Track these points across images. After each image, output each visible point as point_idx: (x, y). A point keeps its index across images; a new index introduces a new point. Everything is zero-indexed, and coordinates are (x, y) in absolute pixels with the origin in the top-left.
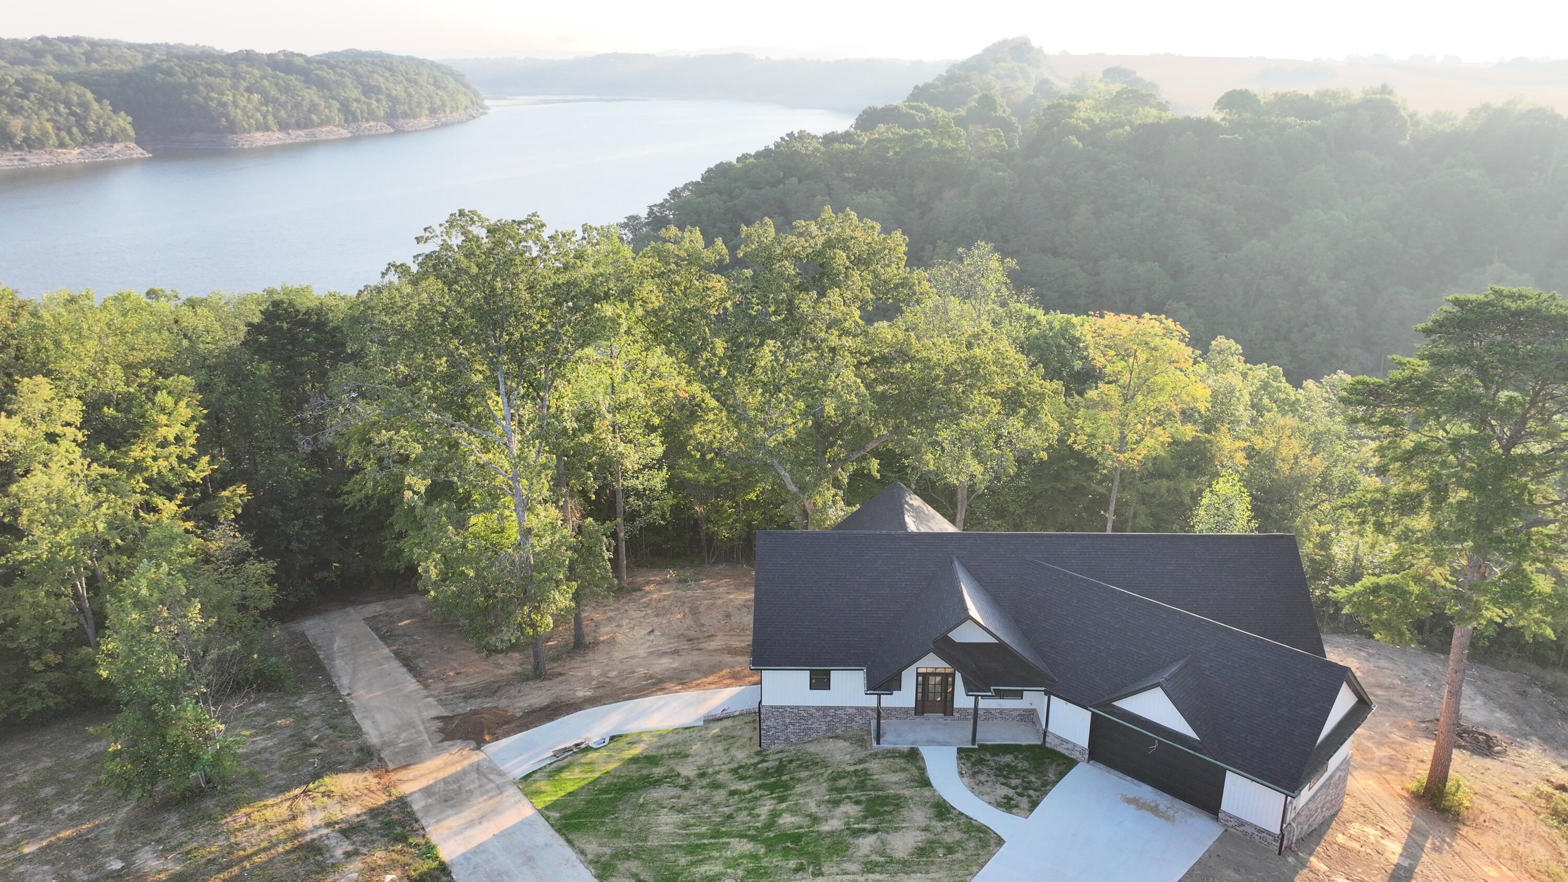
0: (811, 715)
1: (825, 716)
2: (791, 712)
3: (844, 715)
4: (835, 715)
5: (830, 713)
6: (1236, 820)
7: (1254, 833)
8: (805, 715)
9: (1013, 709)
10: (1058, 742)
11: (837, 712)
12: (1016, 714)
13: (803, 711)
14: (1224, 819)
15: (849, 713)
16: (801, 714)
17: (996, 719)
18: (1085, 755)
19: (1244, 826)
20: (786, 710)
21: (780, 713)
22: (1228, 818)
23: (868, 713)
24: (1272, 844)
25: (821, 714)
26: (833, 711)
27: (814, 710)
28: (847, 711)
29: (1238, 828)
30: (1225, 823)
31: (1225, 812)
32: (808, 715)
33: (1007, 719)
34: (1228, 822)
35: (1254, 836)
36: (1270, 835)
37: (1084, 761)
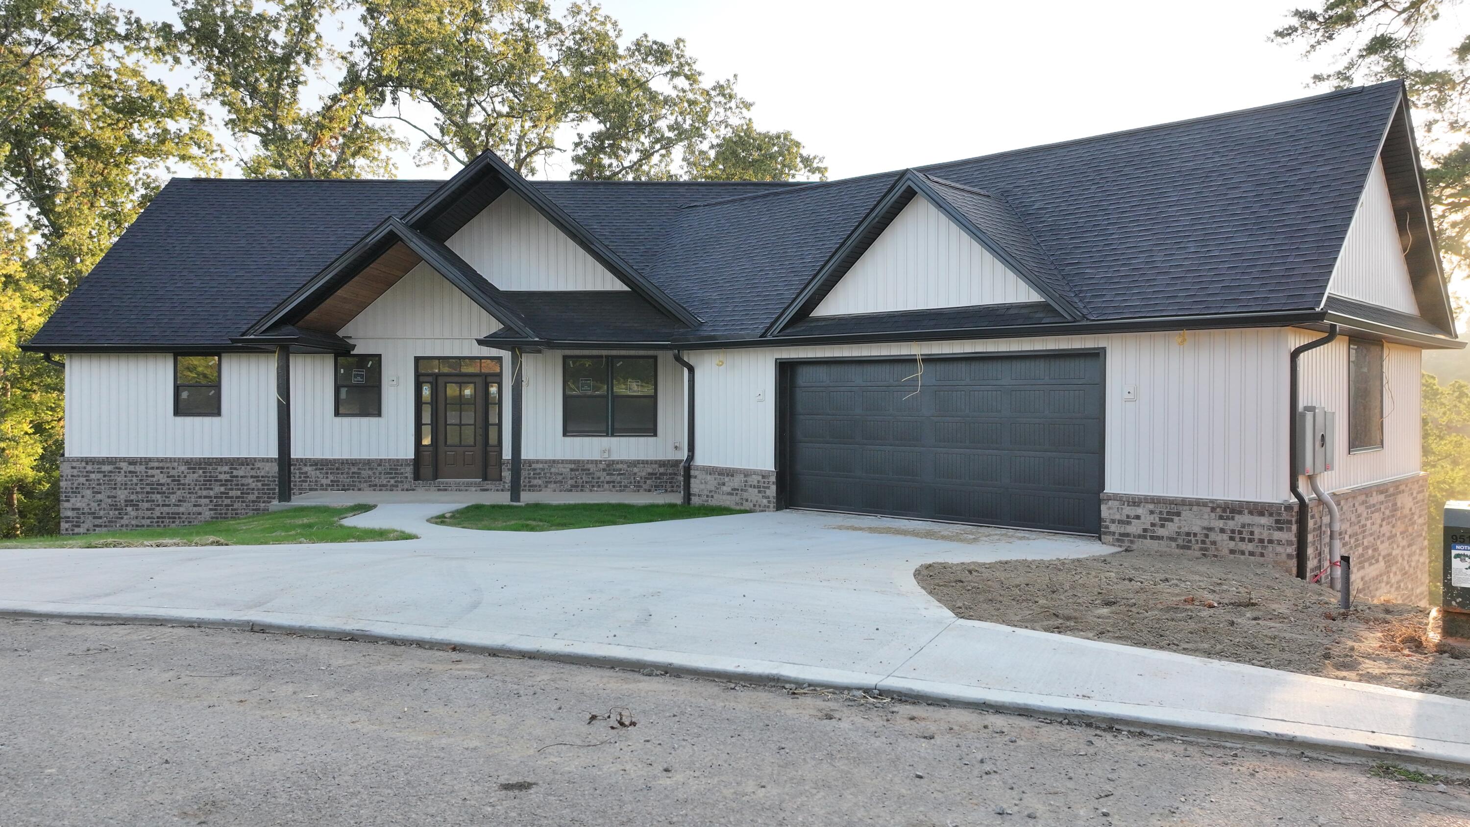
0: (176, 480)
1: (208, 482)
2: (130, 472)
3: (250, 481)
4: (232, 481)
5: (220, 473)
6: (1151, 507)
7: (1210, 529)
8: (163, 479)
9: (634, 461)
10: (715, 483)
11: (235, 473)
12: (644, 474)
13: (159, 471)
14: (1117, 517)
15: (262, 474)
16: (153, 476)
17: (599, 486)
18: (768, 488)
19: (1178, 514)
20: (117, 468)
21: (105, 476)
22: (1128, 510)
23: (306, 473)
24: (1271, 541)
25: (200, 476)
26: (226, 468)
27: (183, 468)
28: (259, 469)
29: (1160, 532)
30: (1122, 531)
31: (1116, 497)
32: (169, 480)
33: (625, 486)
34: (1129, 523)
35: (1213, 536)
36: (1261, 514)
37: (768, 507)
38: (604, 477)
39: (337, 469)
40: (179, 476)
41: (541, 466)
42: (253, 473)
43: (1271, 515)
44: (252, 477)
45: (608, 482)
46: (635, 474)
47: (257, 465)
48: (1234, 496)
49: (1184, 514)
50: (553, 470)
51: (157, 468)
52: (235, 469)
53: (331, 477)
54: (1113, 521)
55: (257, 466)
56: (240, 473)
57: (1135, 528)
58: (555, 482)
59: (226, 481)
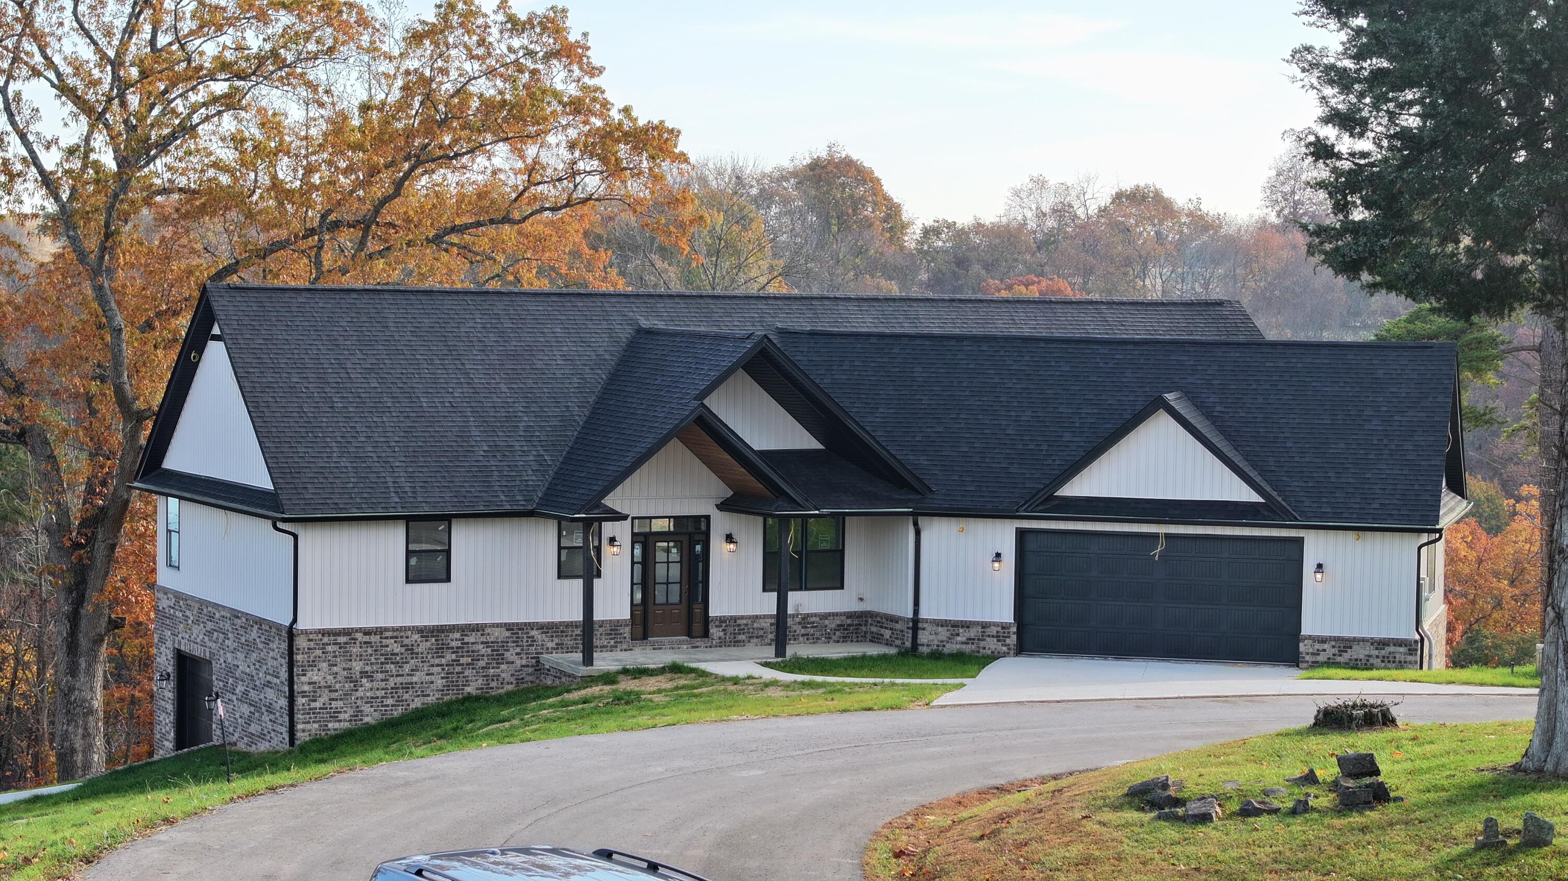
0: (410, 649)
1: (440, 650)
2: (365, 643)
3: (481, 647)
4: (463, 648)
5: (452, 640)
6: (1333, 643)
7: (1370, 656)
8: (397, 649)
9: (826, 613)
10: (948, 634)
11: (466, 639)
12: (834, 626)
13: (393, 641)
14: (1311, 651)
15: (492, 639)
16: (387, 646)
17: (795, 639)
18: (1009, 637)
19: (1351, 648)
20: (353, 639)
21: (340, 648)
22: (1318, 646)
23: (533, 637)
24: (1405, 662)
25: (432, 644)
26: (457, 635)
27: (416, 637)
28: (489, 634)
29: (1339, 659)
30: (1314, 659)
31: (1310, 637)
32: (403, 650)
33: (818, 639)
34: (1318, 654)
35: (1371, 661)
36: (1400, 646)
37: (1008, 653)
38: (800, 630)
39: (562, 632)
40: (412, 645)
41: (745, 622)
42: (483, 639)
43: (1406, 646)
44: (482, 643)
45: (803, 635)
46: (826, 626)
47: (488, 630)
48: (1384, 635)
49: (1354, 647)
50: (755, 625)
51: (391, 638)
52: (467, 635)
53: (556, 640)
54: (1308, 654)
55: (486, 631)
56: (470, 639)
57: (1322, 658)
58: (757, 637)
59: (457, 648)
